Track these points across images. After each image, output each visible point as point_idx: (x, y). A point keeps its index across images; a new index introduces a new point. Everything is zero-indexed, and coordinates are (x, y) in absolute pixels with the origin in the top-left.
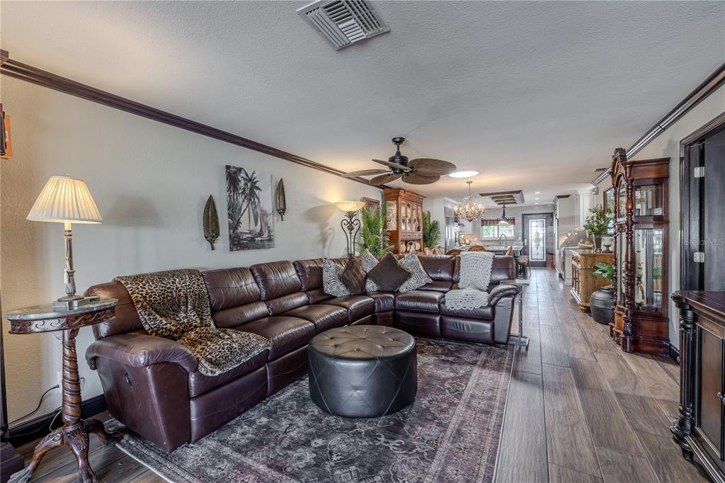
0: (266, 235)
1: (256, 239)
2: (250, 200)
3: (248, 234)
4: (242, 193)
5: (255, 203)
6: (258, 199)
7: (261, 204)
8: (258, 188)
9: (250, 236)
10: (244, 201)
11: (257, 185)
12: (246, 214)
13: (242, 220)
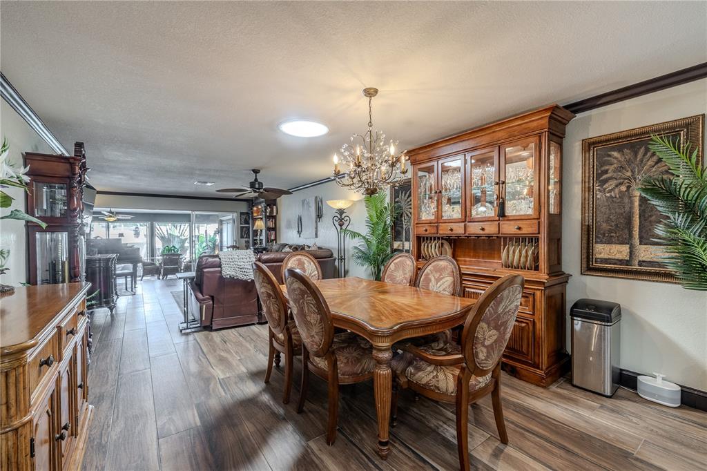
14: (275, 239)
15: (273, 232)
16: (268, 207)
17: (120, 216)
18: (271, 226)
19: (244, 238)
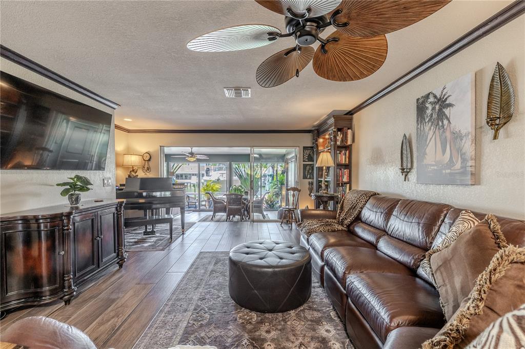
0: (458, 165)
1: (444, 171)
2: (438, 124)
3: (433, 165)
4: (429, 121)
5: (443, 126)
6: (448, 120)
7: (452, 125)
8: (450, 105)
9: (436, 167)
10: (430, 129)
11: (447, 102)
12: (432, 143)
13: (427, 151)
14: (350, 182)
15: (346, 171)
16: (339, 133)
17: (198, 157)
18: (343, 162)
19: (307, 179)
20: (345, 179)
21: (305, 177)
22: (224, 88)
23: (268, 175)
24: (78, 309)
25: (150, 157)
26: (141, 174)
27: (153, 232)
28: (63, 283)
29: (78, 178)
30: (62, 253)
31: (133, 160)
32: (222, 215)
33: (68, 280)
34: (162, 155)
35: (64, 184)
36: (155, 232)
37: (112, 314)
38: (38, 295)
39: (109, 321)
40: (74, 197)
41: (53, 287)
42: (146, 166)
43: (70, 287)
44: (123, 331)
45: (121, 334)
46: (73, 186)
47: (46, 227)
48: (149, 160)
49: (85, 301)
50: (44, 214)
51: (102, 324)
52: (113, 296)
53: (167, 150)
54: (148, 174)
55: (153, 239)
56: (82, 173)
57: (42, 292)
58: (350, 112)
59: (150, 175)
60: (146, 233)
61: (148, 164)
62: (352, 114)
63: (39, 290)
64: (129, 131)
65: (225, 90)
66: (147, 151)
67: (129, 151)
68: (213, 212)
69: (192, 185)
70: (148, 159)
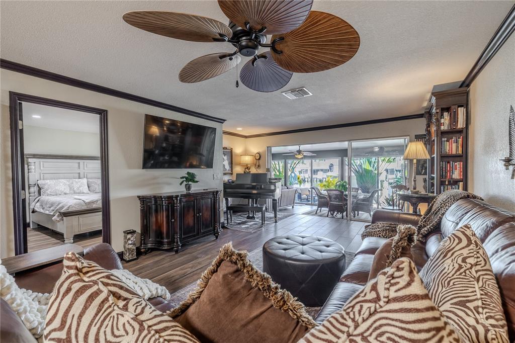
14: (464, 180)
15: (459, 164)
16: (446, 114)
17: (305, 154)
18: (454, 152)
19: (421, 174)
20: (456, 175)
21: (418, 173)
22: (282, 92)
23: (396, 171)
24: (179, 257)
25: (260, 156)
26: (253, 171)
27: (253, 218)
28: (174, 240)
29: (188, 173)
30: (173, 220)
31: (247, 159)
32: (325, 210)
33: (177, 238)
34: (269, 154)
35: (183, 178)
36: (254, 217)
37: (190, 266)
38: (162, 243)
39: (186, 269)
40: (187, 186)
41: (168, 240)
42: (257, 164)
43: (177, 242)
44: (188, 277)
45: (185, 279)
46: (187, 180)
47: (165, 203)
48: (259, 159)
49: (185, 254)
50: (165, 195)
51: (182, 269)
52: (199, 256)
53: (275, 150)
54: (258, 170)
55: (252, 223)
56: (191, 171)
57: (163, 242)
58: (464, 82)
59: (260, 171)
60: (248, 218)
61: (259, 163)
62: (468, 86)
63: (162, 240)
64: (246, 137)
65: (284, 94)
66: (258, 152)
67: (246, 153)
68: (317, 207)
69: (318, 180)
70: (259, 157)
